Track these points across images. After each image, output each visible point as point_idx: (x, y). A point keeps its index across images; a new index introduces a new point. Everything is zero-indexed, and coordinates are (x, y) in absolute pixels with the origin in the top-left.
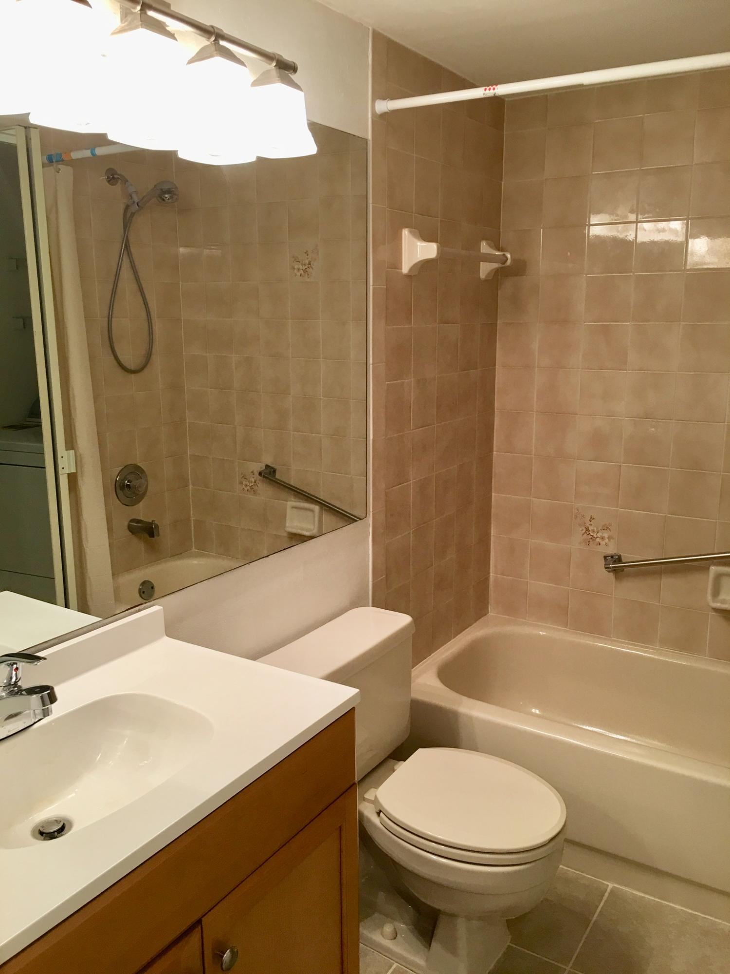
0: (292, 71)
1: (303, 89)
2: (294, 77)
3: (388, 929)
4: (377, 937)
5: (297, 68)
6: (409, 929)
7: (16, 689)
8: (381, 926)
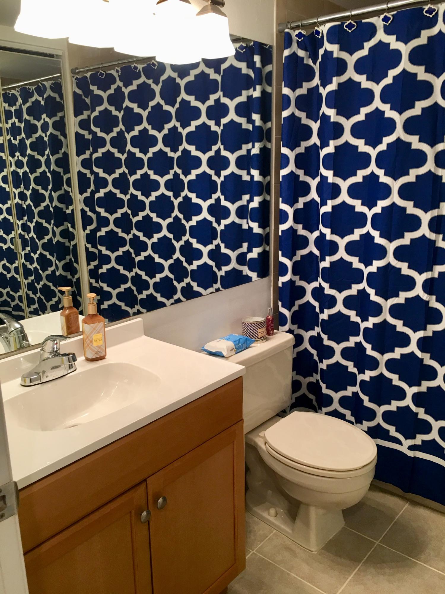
0: (221, 5)
1: (227, 16)
2: (222, 9)
3: (272, 511)
4: (265, 515)
5: (224, 3)
6: (285, 513)
7: (57, 354)
8: (268, 509)
